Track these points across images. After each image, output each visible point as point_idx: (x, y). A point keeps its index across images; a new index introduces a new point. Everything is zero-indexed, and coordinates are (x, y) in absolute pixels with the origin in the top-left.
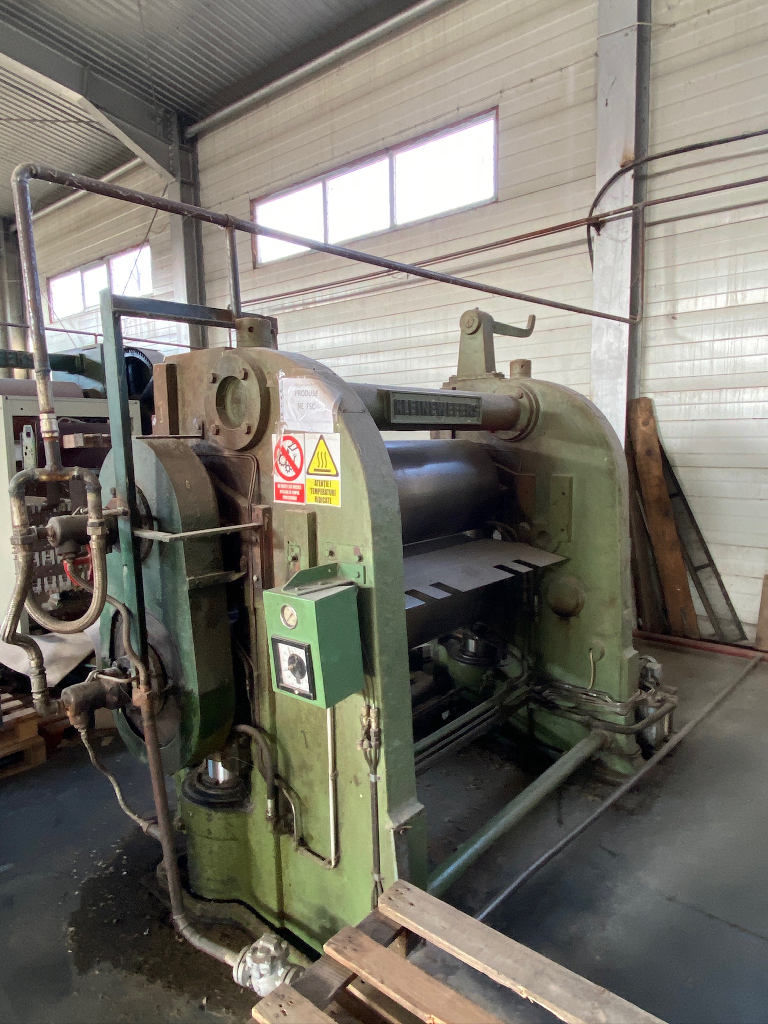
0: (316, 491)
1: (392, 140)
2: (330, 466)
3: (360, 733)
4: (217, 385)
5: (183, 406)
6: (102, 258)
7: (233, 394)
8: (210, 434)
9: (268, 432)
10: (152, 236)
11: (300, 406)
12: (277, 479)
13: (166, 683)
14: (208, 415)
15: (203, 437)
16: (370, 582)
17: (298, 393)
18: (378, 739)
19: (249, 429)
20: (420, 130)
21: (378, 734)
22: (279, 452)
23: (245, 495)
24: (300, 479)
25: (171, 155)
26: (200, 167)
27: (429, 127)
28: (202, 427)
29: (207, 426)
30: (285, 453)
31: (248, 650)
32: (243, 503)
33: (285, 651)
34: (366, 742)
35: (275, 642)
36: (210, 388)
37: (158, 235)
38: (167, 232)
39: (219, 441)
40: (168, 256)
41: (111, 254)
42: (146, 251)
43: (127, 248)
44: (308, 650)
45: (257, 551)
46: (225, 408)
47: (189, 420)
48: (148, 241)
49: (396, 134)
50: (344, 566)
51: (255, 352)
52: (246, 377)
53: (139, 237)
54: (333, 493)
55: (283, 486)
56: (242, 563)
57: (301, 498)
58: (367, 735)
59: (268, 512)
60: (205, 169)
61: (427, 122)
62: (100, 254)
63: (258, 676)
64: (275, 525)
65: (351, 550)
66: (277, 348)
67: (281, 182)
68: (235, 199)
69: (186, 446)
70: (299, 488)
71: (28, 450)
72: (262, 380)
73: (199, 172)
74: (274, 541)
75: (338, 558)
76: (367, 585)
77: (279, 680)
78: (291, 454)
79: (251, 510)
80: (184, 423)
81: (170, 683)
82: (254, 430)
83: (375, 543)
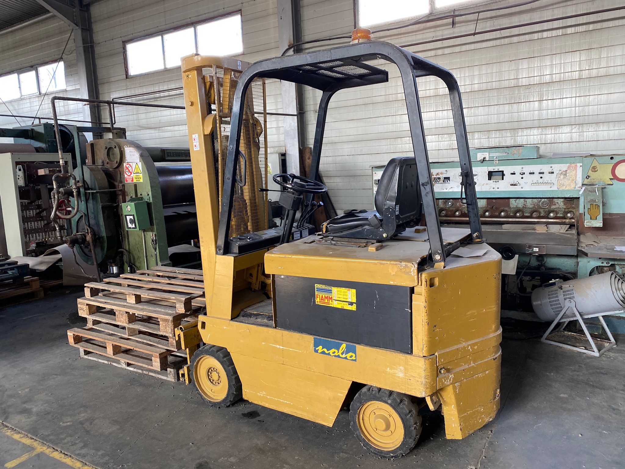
0: (136, 178)
1: (195, 19)
2: (139, 171)
3: (151, 241)
4: (107, 150)
5: (96, 156)
6: (32, 67)
7: (112, 152)
8: (105, 164)
9: (122, 163)
10: (64, 56)
11: (131, 155)
12: (126, 176)
13: (96, 236)
14: (104, 159)
15: (103, 165)
16: (151, 200)
17: (130, 152)
18: (156, 242)
19: (117, 162)
20: (207, 16)
21: (156, 240)
22: (126, 168)
23: (117, 182)
24: (132, 176)
25: (74, 14)
26: (92, 20)
27: (212, 15)
28: (103, 162)
29: (104, 162)
30: (127, 168)
31: (121, 228)
32: (116, 184)
33: (128, 218)
34: (152, 243)
35: (126, 216)
36: (105, 151)
37: (69, 56)
38: (74, 54)
39: (107, 166)
40: (75, 69)
41: (38, 65)
42: (62, 64)
43: (49, 62)
44: (133, 216)
45: (121, 197)
46: (109, 156)
47: (98, 160)
48: (62, 59)
49: (196, 16)
50: (144, 197)
51: (118, 140)
52: (115, 148)
53: (56, 56)
54: (140, 178)
55: (128, 178)
56: (117, 201)
57: (132, 181)
58: (153, 241)
59: (124, 186)
60: (95, 22)
61: (210, 12)
62: (31, 64)
63: (124, 234)
64: (126, 189)
65: (146, 193)
66: (126, 139)
67: (138, 34)
68: (114, 40)
69: (98, 168)
70: (132, 178)
71: (20, 177)
72: (120, 148)
73: (92, 23)
74: (126, 194)
75: (143, 196)
76: (150, 202)
77: (127, 226)
78: (129, 169)
79: (119, 185)
80: (97, 161)
81: (97, 236)
82: (118, 162)
83: (151, 191)
